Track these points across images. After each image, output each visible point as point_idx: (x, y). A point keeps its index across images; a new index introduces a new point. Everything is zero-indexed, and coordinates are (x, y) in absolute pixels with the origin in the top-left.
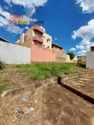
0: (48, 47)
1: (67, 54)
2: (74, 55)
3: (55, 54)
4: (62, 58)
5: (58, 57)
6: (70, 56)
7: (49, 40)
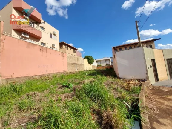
0: (53, 47)
1: (85, 58)
2: (93, 59)
3: (65, 59)
4: (77, 64)
5: (72, 62)
6: (89, 61)
7: (55, 35)
